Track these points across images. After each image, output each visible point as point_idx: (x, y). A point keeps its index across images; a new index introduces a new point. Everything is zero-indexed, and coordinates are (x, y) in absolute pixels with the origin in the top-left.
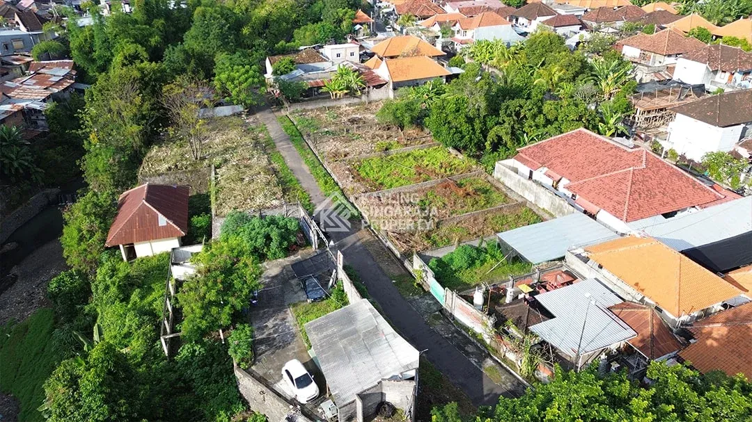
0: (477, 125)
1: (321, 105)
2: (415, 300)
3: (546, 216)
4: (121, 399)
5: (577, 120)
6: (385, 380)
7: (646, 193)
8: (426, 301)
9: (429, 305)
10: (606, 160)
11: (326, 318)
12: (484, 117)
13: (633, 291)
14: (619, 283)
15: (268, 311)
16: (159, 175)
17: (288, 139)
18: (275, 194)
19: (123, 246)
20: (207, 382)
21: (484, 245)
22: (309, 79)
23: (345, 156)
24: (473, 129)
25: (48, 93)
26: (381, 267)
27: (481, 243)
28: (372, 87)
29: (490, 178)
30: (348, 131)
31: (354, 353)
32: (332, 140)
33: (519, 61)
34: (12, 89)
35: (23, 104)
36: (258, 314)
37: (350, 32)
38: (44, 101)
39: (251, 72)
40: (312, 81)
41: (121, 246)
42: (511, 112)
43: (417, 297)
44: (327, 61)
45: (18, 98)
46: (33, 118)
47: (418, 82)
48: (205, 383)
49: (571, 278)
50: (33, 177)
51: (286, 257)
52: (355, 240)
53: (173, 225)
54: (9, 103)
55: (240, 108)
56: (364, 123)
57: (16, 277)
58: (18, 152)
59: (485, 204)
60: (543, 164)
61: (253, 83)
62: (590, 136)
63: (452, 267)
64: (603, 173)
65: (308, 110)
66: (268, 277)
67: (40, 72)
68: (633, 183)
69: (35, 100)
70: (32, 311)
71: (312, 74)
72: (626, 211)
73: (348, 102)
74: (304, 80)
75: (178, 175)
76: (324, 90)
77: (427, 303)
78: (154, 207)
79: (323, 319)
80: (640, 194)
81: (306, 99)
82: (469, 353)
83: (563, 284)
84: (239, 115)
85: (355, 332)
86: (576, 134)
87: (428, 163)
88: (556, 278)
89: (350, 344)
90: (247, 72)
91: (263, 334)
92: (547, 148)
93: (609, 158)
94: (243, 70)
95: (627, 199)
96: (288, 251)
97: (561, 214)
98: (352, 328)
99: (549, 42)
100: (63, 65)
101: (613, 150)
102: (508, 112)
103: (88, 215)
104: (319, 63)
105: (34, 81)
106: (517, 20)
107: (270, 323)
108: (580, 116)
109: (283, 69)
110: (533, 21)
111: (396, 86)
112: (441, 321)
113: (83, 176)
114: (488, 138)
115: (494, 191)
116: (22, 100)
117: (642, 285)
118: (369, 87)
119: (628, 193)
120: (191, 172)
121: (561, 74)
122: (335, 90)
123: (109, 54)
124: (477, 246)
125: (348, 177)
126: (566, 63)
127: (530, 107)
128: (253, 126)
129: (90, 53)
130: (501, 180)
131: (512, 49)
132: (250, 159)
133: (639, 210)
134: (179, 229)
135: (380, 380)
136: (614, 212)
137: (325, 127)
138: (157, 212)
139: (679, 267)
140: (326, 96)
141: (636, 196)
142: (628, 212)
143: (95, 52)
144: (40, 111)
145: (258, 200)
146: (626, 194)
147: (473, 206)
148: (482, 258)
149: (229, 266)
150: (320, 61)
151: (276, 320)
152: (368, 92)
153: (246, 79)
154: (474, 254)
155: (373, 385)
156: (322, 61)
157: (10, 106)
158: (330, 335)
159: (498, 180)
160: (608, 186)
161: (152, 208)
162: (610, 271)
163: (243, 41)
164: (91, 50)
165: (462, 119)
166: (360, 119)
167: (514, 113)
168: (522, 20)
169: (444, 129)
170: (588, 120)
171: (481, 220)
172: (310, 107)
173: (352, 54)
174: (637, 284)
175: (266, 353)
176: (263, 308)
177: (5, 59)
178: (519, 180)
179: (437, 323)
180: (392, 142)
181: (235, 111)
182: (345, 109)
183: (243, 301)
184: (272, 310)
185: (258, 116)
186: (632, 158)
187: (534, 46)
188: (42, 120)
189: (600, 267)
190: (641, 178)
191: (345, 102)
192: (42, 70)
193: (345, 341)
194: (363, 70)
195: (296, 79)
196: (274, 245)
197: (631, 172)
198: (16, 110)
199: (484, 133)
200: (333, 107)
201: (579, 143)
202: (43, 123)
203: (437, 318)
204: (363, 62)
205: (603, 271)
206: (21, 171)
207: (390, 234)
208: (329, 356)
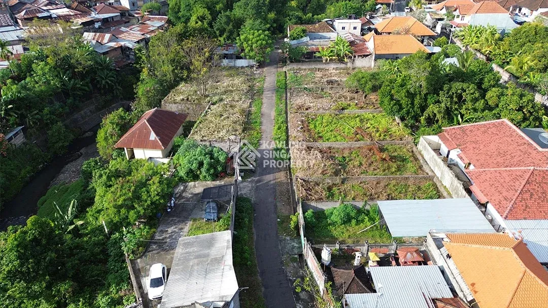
0: (417, 101)
1: (313, 67)
2: (285, 240)
3: (445, 194)
4: (31, 258)
5: (516, 110)
6: (197, 303)
7: (540, 195)
8: (293, 244)
9: (293, 247)
10: (515, 154)
11: (196, 238)
12: (426, 95)
13: (467, 291)
14: (459, 278)
15: (175, 220)
16: (175, 103)
17: (275, 90)
18: (236, 130)
19: (127, 149)
20: (117, 260)
21: (368, 207)
22: (313, 45)
23: (307, 109)
24: (412, 103)
25: (143, 37)
26: (277, 206)
27: (365, 205)
28: (357, 56)
29: (414, 149)
30: (322, 90)
31: (195, 273)
32: (305, 95)
33: (501, 47)
34: (123, 32)
35: (122, 43)
36: (167, 220)
37: (371, 10)
38: (138, 42)
39: (262, 36)
40: (314, 47)
41: (125, 149)
42: (453, 93)
43: (288, 238)
44: (333, 32)
45: (123, 39)
46: (127, 53)
47: (399, 56)
48: (116, 260)
49: (425, 259)
50: (115, 92)
51: (214, 181)
52: (272, 179)
53: (159, 141)
54: (115, 42)
55: (253, 62)
56: (339, 84)
57: (82, 154)
58: (108, 74)
59: (395, 171)
60: (458, 146)
61: (262, 44)
62: (510, 128)
63: (328, 220)
64: (507, 166)
65: (302, 70)
66: (192, 194)
67: (145, 23)
68: (528, 182)
69: (132, 41)
70: (77, 179)
71: (316, 42)
72: (509, 208)
73: (335, 67)
74: (308, 46)
75: (187, 105)
76: (317, 55)
77: (293, 245)
78: (151, 126)
79: (193, 238)
80: (532, 195)
81: (307, 60)
82: (300, 299)
83: (414, 262)
84: (252, 67)
85: (208, 255)
86: (499, 124)
87: (369, 126)
88: (406, 256)
89: (198, 264)
90: (260, 35)
91: (161, 236)
92: (468, 132)
93: (519, 153)
94: (256, 34)
95: (515, 197)
96: (215, 177)
97: (456, 195)
98: (207, 252)
99: (534, 33)
100: (161, 20)
101: (526, 146)
102: (450, 93)
103: (113, 124)
104: (327, 33)
105: (139, 29)
106: (520, 10)
107: (170, 230)
108: (521, 107)
109: (295, 35)
110: (534, 12)
111: (378, 57)
112: (295, 264)
113: (135, 96)
114: (424, 114)
115: (411, 161)
116: (124, 40)
117: (477, 287)
118: (355, 57)
119: (519, 192)
120: (196, 105)
121: (532, 64)
122: (326, 56)
123: (189, 14)
124: (361, 207)
125: (298, 127)
126: (540, 55)
127: (472, 91)
128: (257, 76)
129: (178, 12)
130: (422, 153)
131: (497, 36)
132: (238, 101)
133: (525, 210)
134: (161, 144)
135: (194, 302)
136: (497, 206)
137: (306, 84)
138: (151, 129)
139: (519, 281)
140: (319, 60)
141: (527, 196)
142: (511, 210)
143: (181, 12)
144: (131, 49)
145: (222, 134)
146: (516, 191)
147: (384, 170)
148: (360, 218)
149: (144, 181)
150: (328, 32)
151: (176, 228)
152: (354, 60)
153: (257, 41)
154: (353, 214)
155: (187, 304)
156: (330, 32)
157: (115, 43)
158: (190, 253)
159: (420, 153)
160: (502, 180)
161: (149, 126)
162: (456, 263)
163: (286, 12)
164: (179, 11)
165: (403, 93)
166: (337, 81)
167: (455, 94)
168: (524, 10)
169: (386, 100)
170: (529, 112)
171: (382, 184)
172: (304, 67)
173: (355, 28)
174: (473, 285)
175: (154, 252)
176: (174, 216)
177: (132, 12)
178: (433, 156)
179: (291, 264)
180: (351, 104)
181: (250, 64)
182: (332, 71)
183: (145, 209)
184: (178, 219)
185: (265, 69)
186: (539, 157)
187: (518, 35)
188: (132, 55)
189: (449, 256)
190: (539, 179)
191: (333, 66)
192: (147, 22)
193: (196, 261)
194: (358, 41)
195: (303, 44)
196: (203, 170)
197: (530, 172)
198: (117, 47)
199: (423, 108)
200: (322, 69)
201: (498, 133)
202: (132, 57)
203: (294, 260)
204: (363, 35)
205: (450, 261)
206: (107, 87)
207: (299, 179)
208: (179, 269)
